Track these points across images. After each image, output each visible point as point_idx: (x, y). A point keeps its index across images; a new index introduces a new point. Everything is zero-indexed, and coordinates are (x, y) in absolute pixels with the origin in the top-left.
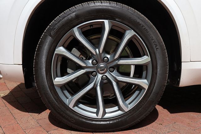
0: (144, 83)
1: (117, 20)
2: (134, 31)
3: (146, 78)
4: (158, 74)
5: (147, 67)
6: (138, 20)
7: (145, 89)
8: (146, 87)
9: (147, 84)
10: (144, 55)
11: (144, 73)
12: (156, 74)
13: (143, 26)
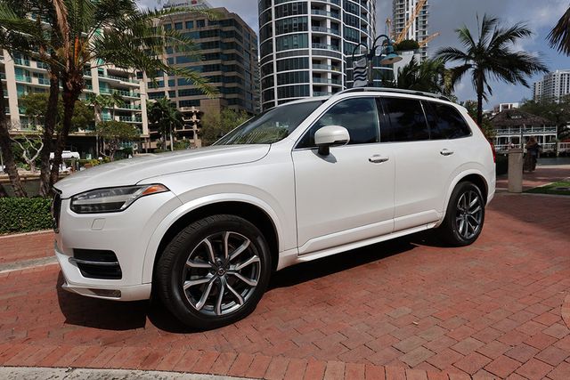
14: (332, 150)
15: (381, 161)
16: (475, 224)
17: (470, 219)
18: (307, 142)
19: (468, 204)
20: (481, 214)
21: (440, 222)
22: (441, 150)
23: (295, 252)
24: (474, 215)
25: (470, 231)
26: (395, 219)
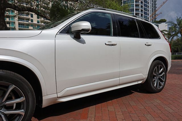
0: (21, 112)
1: (3, 80)
2: (15, 85)
3: (23, 109)
4: (30, 106)
5: (23, 103)
6: (17, 79)
7: (22, 115)
8: (23, 114)
9: (23, 112)
10: (21, 97)
11: (22, 106)
12: (29, 106)
13: (20, 82)
14: (82, 36)
15: (113, 45)
16: (162, 81)
17: (159, 79)
18: (67, 31)
19: (158, 71)
20: (165, 76)
21: (145, 80)
22: (145, 43)
23: (55, 96)
24: (161, 77)
25: (160, 85)
26: (120, 78)
